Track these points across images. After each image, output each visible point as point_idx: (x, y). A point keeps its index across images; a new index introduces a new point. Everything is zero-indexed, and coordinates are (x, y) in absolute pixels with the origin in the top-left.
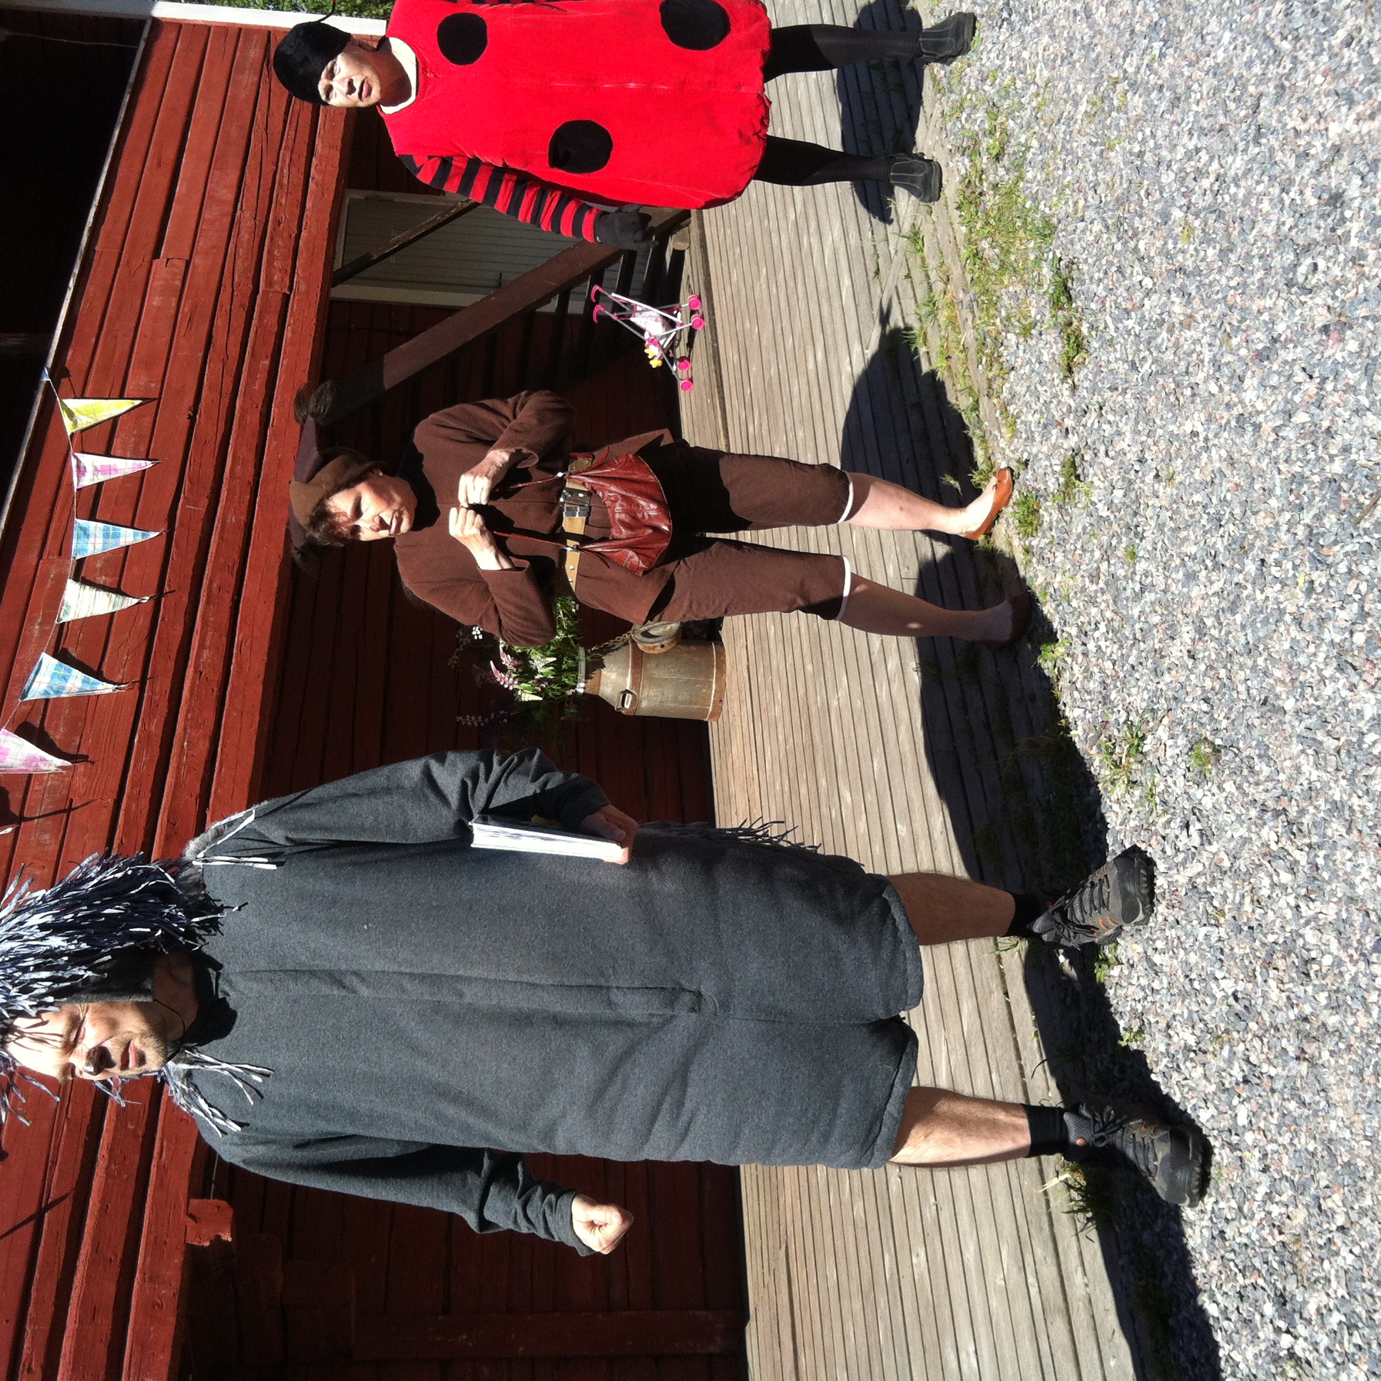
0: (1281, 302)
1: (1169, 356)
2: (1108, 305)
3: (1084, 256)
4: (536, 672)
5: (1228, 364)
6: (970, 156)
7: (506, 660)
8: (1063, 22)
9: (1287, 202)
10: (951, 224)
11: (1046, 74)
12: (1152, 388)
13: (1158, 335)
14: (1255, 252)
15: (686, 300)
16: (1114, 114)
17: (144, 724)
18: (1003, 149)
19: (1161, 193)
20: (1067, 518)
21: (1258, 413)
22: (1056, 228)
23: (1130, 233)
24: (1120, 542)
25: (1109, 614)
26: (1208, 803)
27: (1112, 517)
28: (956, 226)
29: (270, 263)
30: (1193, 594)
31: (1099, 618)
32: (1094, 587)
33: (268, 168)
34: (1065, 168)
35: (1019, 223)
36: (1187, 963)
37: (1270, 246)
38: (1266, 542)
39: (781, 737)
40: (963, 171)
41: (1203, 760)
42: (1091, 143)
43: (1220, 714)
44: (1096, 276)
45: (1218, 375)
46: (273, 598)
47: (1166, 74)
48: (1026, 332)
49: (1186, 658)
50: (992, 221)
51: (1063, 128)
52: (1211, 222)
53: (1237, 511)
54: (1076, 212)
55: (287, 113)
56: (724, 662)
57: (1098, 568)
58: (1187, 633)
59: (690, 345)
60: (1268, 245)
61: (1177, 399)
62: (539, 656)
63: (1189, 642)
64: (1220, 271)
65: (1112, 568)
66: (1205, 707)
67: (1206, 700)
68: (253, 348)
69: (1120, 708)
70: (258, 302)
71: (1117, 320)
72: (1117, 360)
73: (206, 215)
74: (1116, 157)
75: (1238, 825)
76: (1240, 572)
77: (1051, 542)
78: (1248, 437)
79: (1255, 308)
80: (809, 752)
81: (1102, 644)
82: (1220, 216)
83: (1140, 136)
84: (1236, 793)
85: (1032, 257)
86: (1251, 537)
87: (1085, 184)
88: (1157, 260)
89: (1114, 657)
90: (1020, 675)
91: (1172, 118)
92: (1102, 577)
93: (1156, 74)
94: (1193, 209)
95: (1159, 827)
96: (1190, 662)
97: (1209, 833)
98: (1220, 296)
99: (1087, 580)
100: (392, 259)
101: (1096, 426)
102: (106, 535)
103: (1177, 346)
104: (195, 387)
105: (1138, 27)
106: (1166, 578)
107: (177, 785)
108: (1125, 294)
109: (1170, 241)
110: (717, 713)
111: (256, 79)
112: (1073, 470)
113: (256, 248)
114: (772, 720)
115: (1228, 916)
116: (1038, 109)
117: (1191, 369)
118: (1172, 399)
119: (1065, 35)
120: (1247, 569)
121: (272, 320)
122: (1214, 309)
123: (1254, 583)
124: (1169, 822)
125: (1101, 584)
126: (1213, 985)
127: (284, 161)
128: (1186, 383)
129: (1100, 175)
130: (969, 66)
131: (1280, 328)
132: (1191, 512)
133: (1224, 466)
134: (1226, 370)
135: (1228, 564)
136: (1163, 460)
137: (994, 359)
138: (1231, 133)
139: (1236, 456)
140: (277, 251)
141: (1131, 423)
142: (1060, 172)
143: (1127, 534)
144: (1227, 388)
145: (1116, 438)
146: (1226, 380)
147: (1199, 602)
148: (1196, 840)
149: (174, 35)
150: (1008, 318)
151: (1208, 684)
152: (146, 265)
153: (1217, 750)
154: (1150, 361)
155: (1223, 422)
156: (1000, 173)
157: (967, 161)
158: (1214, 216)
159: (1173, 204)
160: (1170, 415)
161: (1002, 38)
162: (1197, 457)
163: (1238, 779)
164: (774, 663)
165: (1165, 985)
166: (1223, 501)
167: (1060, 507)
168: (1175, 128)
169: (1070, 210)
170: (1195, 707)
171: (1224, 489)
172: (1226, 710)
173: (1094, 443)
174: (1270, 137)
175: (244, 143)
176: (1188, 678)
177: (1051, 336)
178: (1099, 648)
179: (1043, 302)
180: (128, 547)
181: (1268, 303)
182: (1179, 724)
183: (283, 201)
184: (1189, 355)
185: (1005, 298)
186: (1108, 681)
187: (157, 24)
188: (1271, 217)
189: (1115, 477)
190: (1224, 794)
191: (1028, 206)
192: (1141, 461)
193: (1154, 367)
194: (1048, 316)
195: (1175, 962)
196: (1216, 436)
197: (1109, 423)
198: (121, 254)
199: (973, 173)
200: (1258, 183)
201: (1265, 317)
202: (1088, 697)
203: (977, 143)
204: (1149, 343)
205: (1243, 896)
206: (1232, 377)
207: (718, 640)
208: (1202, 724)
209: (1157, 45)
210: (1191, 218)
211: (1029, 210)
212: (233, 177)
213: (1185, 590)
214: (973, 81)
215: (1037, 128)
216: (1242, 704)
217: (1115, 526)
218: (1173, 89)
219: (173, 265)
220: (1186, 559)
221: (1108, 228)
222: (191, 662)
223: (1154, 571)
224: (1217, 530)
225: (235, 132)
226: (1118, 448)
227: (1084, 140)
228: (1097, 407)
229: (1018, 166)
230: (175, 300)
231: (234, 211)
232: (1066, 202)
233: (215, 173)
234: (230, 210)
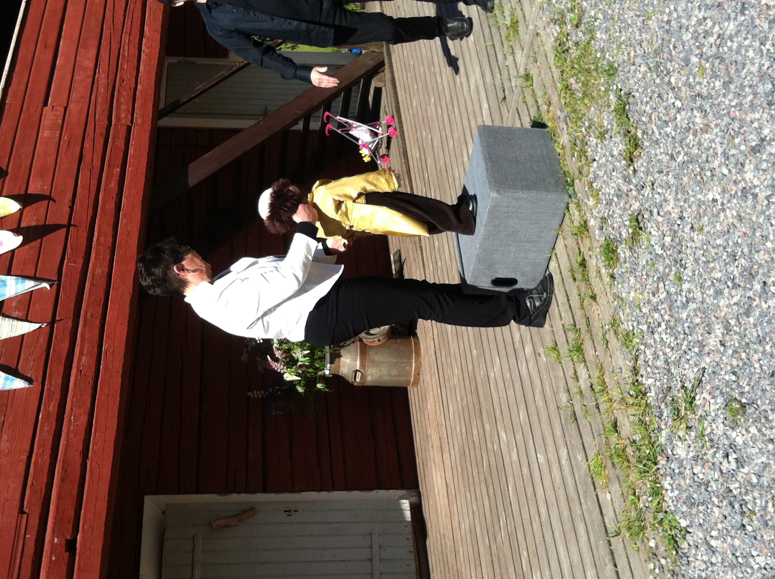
0: (765, 115)
1: (695, 151)
2: (653, 118)
3: (636, 88)
4: (298, 361)
5: (733, 155)
6: (559, 25)
7: (278, 354)
9: (765, 51)
10: (550, 68)
12: (685, 171)
13: (687, 137)
14: (746, 83)
15: (384, 120)
17: (45, 406)
18: (580, 20)
19: (683, 47)
20: (636, 255)
21: (755, 187)
22: (617, 70)
23: (665, 72)
24: (671, 270)
25: (666, 317)
26: (740, 441)
27: (665, 254)
28: (553, 69)
29: (118, 107)
30: (721, 304)
31: (660, 320)
32: (656, 300)
33: (115, 46)
34: (620, 31)
35: (593, 67)
36: (733, 546)
37: (756, 79)
38: (766, 270)
39: (459, 397)
40: (556, 34)
41: (735, 413)
42: (636, 15)
43: (743, 383)
44: (645, 100)
45: (727, 162)
46: (126, 320)
48: (602, 136)
49: (719, 345)
50: (576, 66)
51: (618, 6)
52: (716, 64)
53: (746, 250)
54: (629, 59)
55: (125, 11)
56: (419, 349)
57: (658, 288)
58: (718, 329)
59: (388, 147)
60: (754, 79)
61: (702, 178)
62: (299, 350)
63: (720, 335)
64: (724, 96)
65: (667, 287)
66: (734, 378)
67: (734, 373)
68: (109, 161)
69: (678, 378)
70: (111, 132)
71: (660, 128)
72: (661, 153)
73: (77, 77)
74: (653, 24)
75: (760, 455)
76: (750, 289)
77: (626, 271)
78: (750, 202)
79: (748, 119)
80: (477, 406)
81: (664, 336)
82: (722, 60)
83: (667, 10)
84: (758, 434)
85: (603, 89)
86: (755, 267)
87: (634, 41)
88: (683, 89)
89: (672, 345)
90: (611, 357)
92: (661, 294)
94: (704, 56)
95: (709, 457)
96: (722, 349)
97: (742, 460)
98: (725, 111)
99: (651, 295)
100: (197, 100)
101: (650, 196)
102: (17, 285)
103: (700, 144)
104: (73, 187)
106: (703, 293)
107: (67, 445)
108: (664, 111)
109: (691, 77)
110: (416, 382)
112: (637, 225)
113: (109, 98)
114: (453, 386)
115: (758, 515)
117: (709, 159)
118: (699, 178)
120: (755, 288)
121: (121, 143)
122: (722, 120)
123: (760, 297)
124: (715, 453)
125: (661, 298)
126: (751, 560)
127: (125, 42)
128: (707, 168)
129: (644, 35)
131: (766, 131)
132: (716, 251)
133: (735, 221)
134: (732, 159)
135: (742, 284)
136: (695, 218)
137: (583, 153)
138: (726, 7)
139: (743, 214)
140: (123, 99)
141: (673, 194)
142: (618, 34)
143: (675, 266)
144: (734, 171)
145: (664, 204)
146: (732, 165)
147: (725, 309)
148: (734, 465)
150: (590, 128)
151: (735, 362)
152: (39, 111)
153: (743, 406)
154: (683, 154)
155: (733, 193)
156: (580, 35)
157: (557, 28)
158: (718, 61)
159: (692, 54)
160: (698, 188)
162: (717, 215)
163: (759, 425)
164: (452, 349)
165: (720, 560)
166: (736, 244)
167: (631, 249)
168: (690, 5)
169: (626, 58)
170: (727, 377)
171: (736, 236)
172: (747, 380)
173: (650, 207)
174: (751, 10)
175: (99, 31)
176: (721, 358)
177: (618, 139)
178: (662, 340)
179: (611, 117)
180: (32, 292)
181: (757, 116)
182: (718, 389)
183: (125, 67)
184: (708, 149)
188: (755, 61)
189: (666, 229)
190: (750, 435)
191: (598, 55)
192: (681, 218)
193: (685, 158)
194: (615, 126)
195: (725, 545)
196: (729, 201)
197: (659, 194)
198: (23, 103)
199: (562, 35)
200: (745, 39)
201: (756, 125)
202: (657, 371)
203: (563, 16)
204: (681, 142)
205: (767, 502)
206: (737, 164)
207: (415, 335)
208: (732, 389)
210: (703, 62)
211: (599, 59)
212: (94, 52)
213: (715, 301)
215: (601, 7)
216: (757, 376)
217: (667, 261)
219: (56, 110)
220: (715, 281)
221: (650, 69)
222: (75, 364)
223: (694, 289)
224: (734, 263)
225: (93, 23)
226: (665, 210)
227: (632, 14)
228: (650, 184)
229: (591, 31)
230: (58, 132)
231: (95, 74)
232: (623, 53)
233: (81, 50)
234: (91, 73)
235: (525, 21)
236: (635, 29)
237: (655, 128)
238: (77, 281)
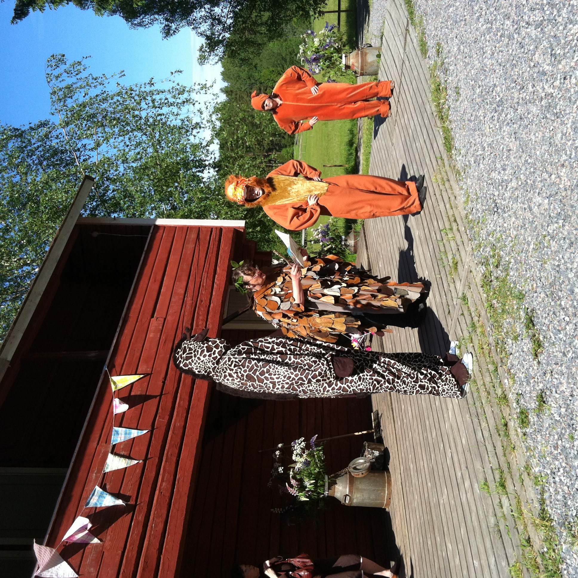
2: (550, 328)
3: (538, 307)
4: (306, 487)
6: (485, 266)
7: (293, 482)
8: (520, 212)
10: (479, 293)
11: (515, 233)
12: (574, 364)
13: (574, 341)
16: (545, 249)
17: (136, 517)
18: (499, 263)
19: (569, 282)
20: (541, 420)
22: (525, 295)
23: (557, 298)
24: (566, 432)
25: (564, 465)
27: (561, 420)
28: (481, 294)
29: (198, 318)
31: (559, 466)
32: (556, 452)
33: (198, 280)
34: (526, 271)
35: (508, 293)
39: (418, 517)
40: (483, 272)
42: (537, 261)
44: (544, 316)
46: (193, 458)
47: (566, 233)
48: (516, 338)
50: (496, 292)
51: (524, 255)
54: (533, 289)
55: (206, 258)
56: (391, 480)
57: (557, 443)
59: (371, 340)
62: (307, 480)
65: (564, 443)
69: (573, 509)
71: (555, 334)
72: (557, 351)
73: (173, 300)
74: (548, 266)
77: (535, 431)
80: (431, 523)
81: (562, 478)
83: (557, 258)
85: (515, 308)
87: (535, 277)
88: (570, 309)
89: (568, 484)
90: (525, 491)
91: (570, 251)
92: (559, 447)
93: (562, 233)
99: (552, 448)
101: (550, 380)
102: (126, 434)
104: (166, 369)
105: (552, 214)
107: (149, 544)
108: (558, 324)
110: (388, 504)
111: (194, 246)
112: (542, 399)
113: (192, 312)
114: (414, 508)
116: (513, 246)
119: (522, 217)
125: (559, 451)
127: (204, 277)
129: (542, 274)
130: (482, 229)
137: (503, 349)
140: (201, 312)
141: (566, 379)
142: (524, 272)
143: (569, 428)
145: (560, 385)
149: (162, 231)
150: (507, 332)
152: (148, 321)
154: (571, 352)
156: (499, 273)
157: (484, 268)
161: (495, 219)
164: (413, 481)
167: (538, 415)
168: (572, 255)
169: (530, 288)
173: (550, 387)
175: (188, 271)
177: (527, 341)
178: (561, 480)
179: (522, 326)
180: (134, 438)
183: (204, 293)
185: (505, 324)
186: (566, 496)
187: (157, 227)
189: (561, 402)
191: (512, 286)
192: (572, 396)
193: (573, 355)
194: (525, 332)
197: (556, 378)
198: (138, 317)
199: (487, 272)
202: (558, 503)
203: (488, 260)
204: (570, 344)
207: (388, 470)
209: (561, 222)
211: (512, 288)
212: (184, 284)
214: (484, 236)
215: (513, 255)
217: (563, 424)
218: (570, 239)
219: (159, 321)
221: (547, 296)
222: (158, 488)
225: (185, 266)
226: (561, 390)
227: (534, 260)
228: (550, 371)
229: (506, 270)
230: (159, 334)
231: (184, 297)
232: (528, 285)
233: (177, 283)
234: (182, 297)
235: (462, 263)
236: (536, 270)
237: (552, 335)
238: (164, 431)
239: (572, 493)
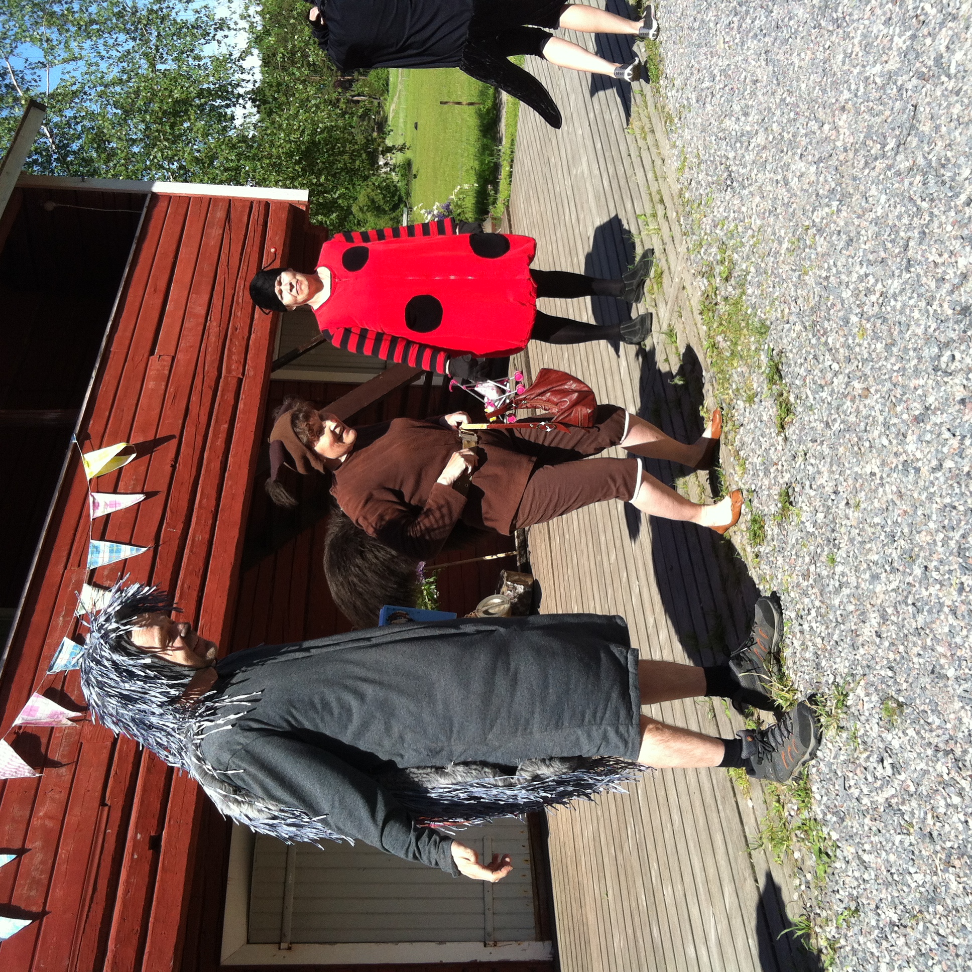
0: (930, 382)
1: (852, 419)
2: (807, 381)
3: (790, 348)
5: (894, 424)
6: (707, 278)
8: (769, 188)
9: (931, 312)
10: (696, 324)
11: (759, 222)
12: (841, 441)
13: (844, 403)
14: (910, 346)
15: (512, 375)
16: (807, 250)
18: (730, 273)
19: (842, 305)
20: (785, 533)
21: (918, 460)
22: (769, 328)
23: (822, 332)
24: (823, 551)
25: (817, 604)
26: (896, 744)
27: (816, 533)
28: (699, 325)
29: (229, 357)
30: (877, 590)
31: (810, 606)
32: (806, 583)
33: (229, 292)
34: (774, 287)
35: (743, 324)
36: (888, 861)
37: (921, 342)
38: (927, 554)
40: (703, 288)
41: (891, 712)
42: (792, 270)
43: (901, 679)
44: (799, 361)
45: (887, 432)
46: (226, 593)
47: (842, 223)
48: (750, 400)
49: (874, 636)
50: (724, 323)
51: (772, 259)
52: (878, 325)
53: (906, 530)
54: (783, 317)
55: (241, 254)
57: (808, 570)
58: (874, 619)
60: (919, 341)
61: (860, 449)
63: (876, 625)
64: (886, 359)
65: (818, 570)
66: (890, 673)
67: (891, 668)
68: (217, 417)
69: (829, 672)
70: (221, 384)
71: (815, 392)
72: (815, 420)
73: (186, 325)
74: (810, 280)
75: (918, 761)
76: (910, 575)
77: (774, 550)
78: (911, 477)
79: (912, 386)
81: (814, 625)
82: (885, 320)
83: (826, 265)
84: (916, 737)
85: (753, 348)
86: (916, 549)
87: (788, 298)
88: (841, 350)
89: (823, 634)
91: (848, 253)
92: (811, 576)
93: (835, 223)
94: (865, 316)
95: (862, 761)
96: (878, 640)
97: (898, 766)
98: (887, 376)
99: (800, 578)
100: (312, 352)
101: (802, 467)
102: (111, 551)
103: (858, 412)
105: (821, 192)
106: (858, 577)
108: (819, 374)
109: (850, 338)
111: (221, 232)
112: (787, 499)
113: (220, 347)
115: (916, 827)
116: (754, 245)
117: (868, 428)
118: (856, 449)
119: (771, 196)
120: (915, 573)
121: (230, 397)
122: (884, 386)
123: (920, 583)
124: (868, 757)
125: (811, 581)
126: (908, 877)
127: (240, 287)
128: (865, 438)
129: (799, 291)
130: (705, 216)
131: (931, 400)
132: (873, 530)
133: (895, 498)
134: (893, 429)
135: (901, 568)
136: (851, 492)
137: (730, 418)
138: (890, 263)
139: (903, 491)
140: (235, 348)
141: (828, 465)
142: (771, 289)
143: (828, 545)
144: (894, 442)
145: (817, 476)
146: (893, 436)
147: (882, 596)
148: (889, 771)
149: (166, 203)
150: (738, 390)
151: (891, 656)
152: (145, 360)
153: (900, 705)
154: (839, 421)
155: (893, 466)
156: (729, 290)
157: (705, 281)
158: (880, 321)
159: (851, 312)
160: (855, 460)
161: (727, 198)
162: (876, 491)
163: (917, 727)
165: (873, 876)
166: (896, 523)
167: (779, 525)
168: (850, 260)
169: (779, 315)
170: (883, 673)
171: (895, 514)
172: (905, 676)
173: (802, 479)
174: (917, 267)
175: (212, 275)
176: (876, 652)
177: (768, 403)
178: (811, 628)
179: (762, 379)
180: (126, 560)
181: (921, 382)
182: (872, 685)
183: (239, 314)
184: (867, 417)
185: (735, 375)
186: (819, 653)
187: (155, 196)
188: (921, 322)
189: (818, 504)
190: (908, 738)
191: (749, 312)
192: (836, 492)
193: (842, 426)
194: (766, 389)
195: (879, 860)
196: (888, 476)
197: (812, 465)
198: (128, 353)
199: (710, 290)
200: (910, 298)
201: (920, 392)
202: (805, 664)
203: (712, 269)
204: (838, 409)
205: (926, 813)
206: (898, 434)
208: (888, 686)
209: (835, 204)
210: (864, 322)
211: (750, 315)
212: (206, 297)
213: (871, 587)
214: (708, 227)
215: (753, 260)
216: (916, 671)
217: (819, 539)
218: (847, 233)
219: (164, 360)
220: (871, 564)
221: (805, 328)
223: (848, 572)
224: (892, 544)
225: (207, 268)
226: (818, 483)
227: (787, 268)
228: (803, 453)
229: (742, 285)
230: (164, 384)
231: (206, 321)
232: (776, 310)
233: (193, 296)
234: (203, 321)
235: (670, 273)
237: (809, 393)
238: (175, 549)
239: (829, 648)
